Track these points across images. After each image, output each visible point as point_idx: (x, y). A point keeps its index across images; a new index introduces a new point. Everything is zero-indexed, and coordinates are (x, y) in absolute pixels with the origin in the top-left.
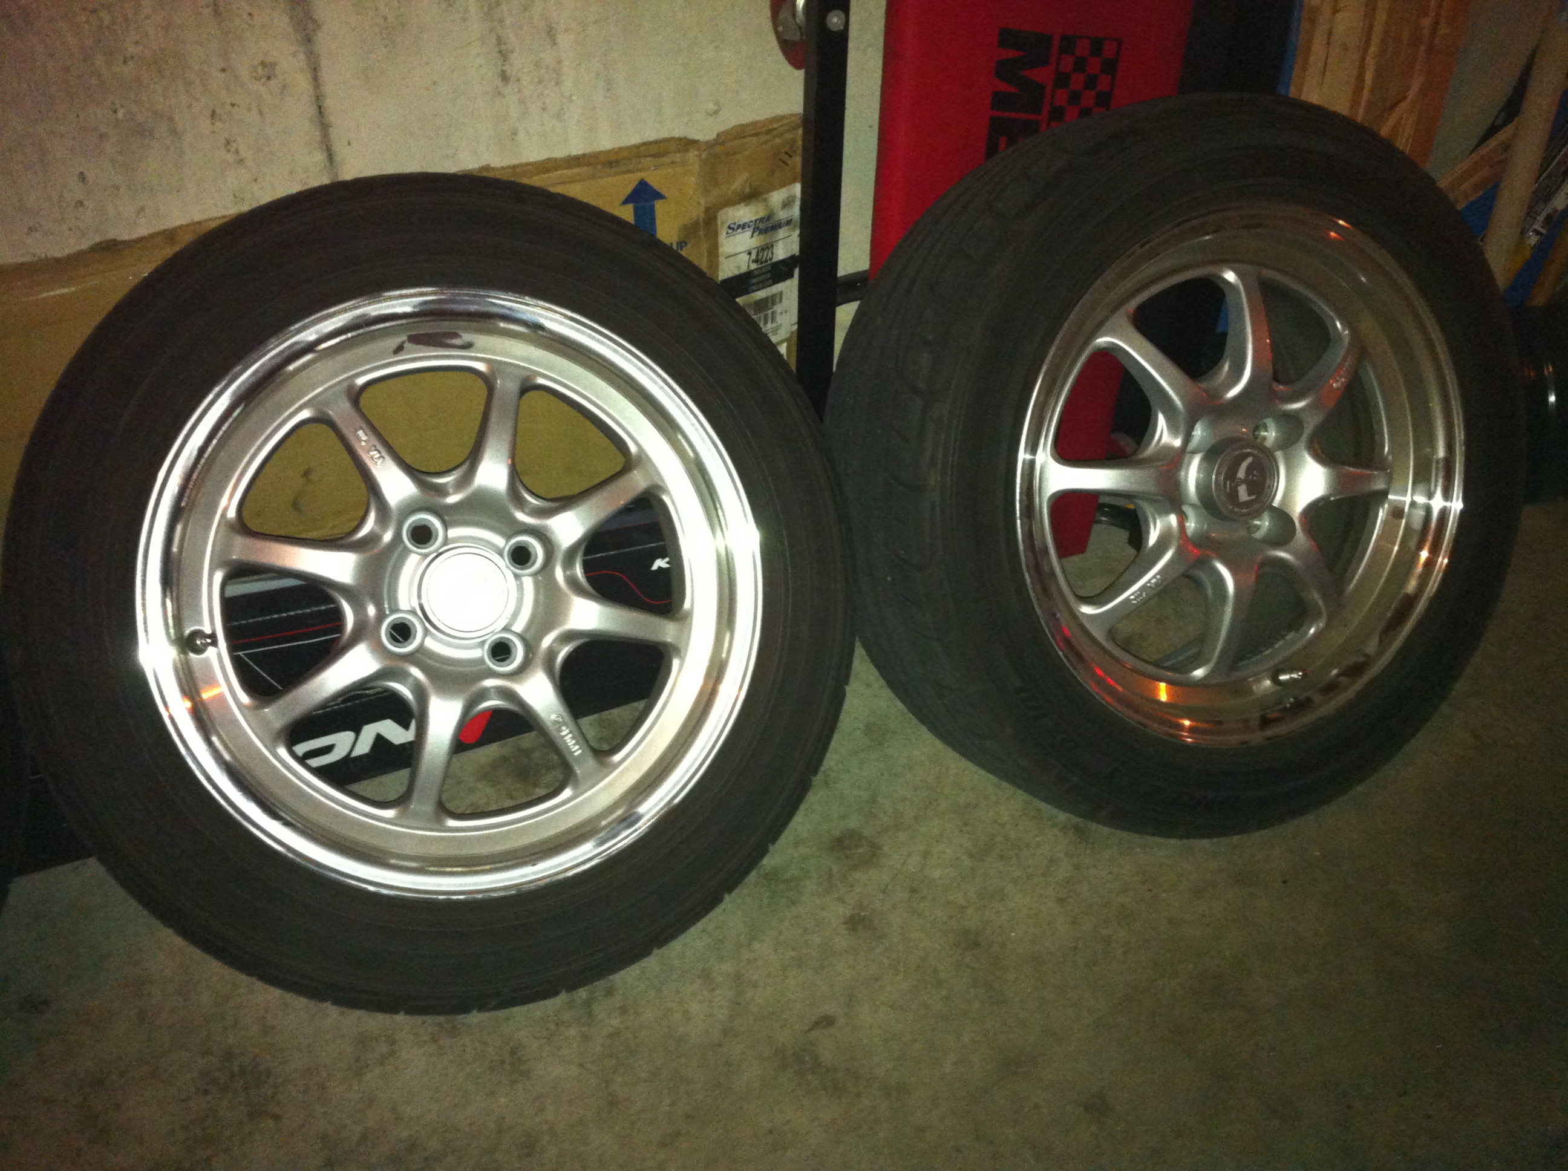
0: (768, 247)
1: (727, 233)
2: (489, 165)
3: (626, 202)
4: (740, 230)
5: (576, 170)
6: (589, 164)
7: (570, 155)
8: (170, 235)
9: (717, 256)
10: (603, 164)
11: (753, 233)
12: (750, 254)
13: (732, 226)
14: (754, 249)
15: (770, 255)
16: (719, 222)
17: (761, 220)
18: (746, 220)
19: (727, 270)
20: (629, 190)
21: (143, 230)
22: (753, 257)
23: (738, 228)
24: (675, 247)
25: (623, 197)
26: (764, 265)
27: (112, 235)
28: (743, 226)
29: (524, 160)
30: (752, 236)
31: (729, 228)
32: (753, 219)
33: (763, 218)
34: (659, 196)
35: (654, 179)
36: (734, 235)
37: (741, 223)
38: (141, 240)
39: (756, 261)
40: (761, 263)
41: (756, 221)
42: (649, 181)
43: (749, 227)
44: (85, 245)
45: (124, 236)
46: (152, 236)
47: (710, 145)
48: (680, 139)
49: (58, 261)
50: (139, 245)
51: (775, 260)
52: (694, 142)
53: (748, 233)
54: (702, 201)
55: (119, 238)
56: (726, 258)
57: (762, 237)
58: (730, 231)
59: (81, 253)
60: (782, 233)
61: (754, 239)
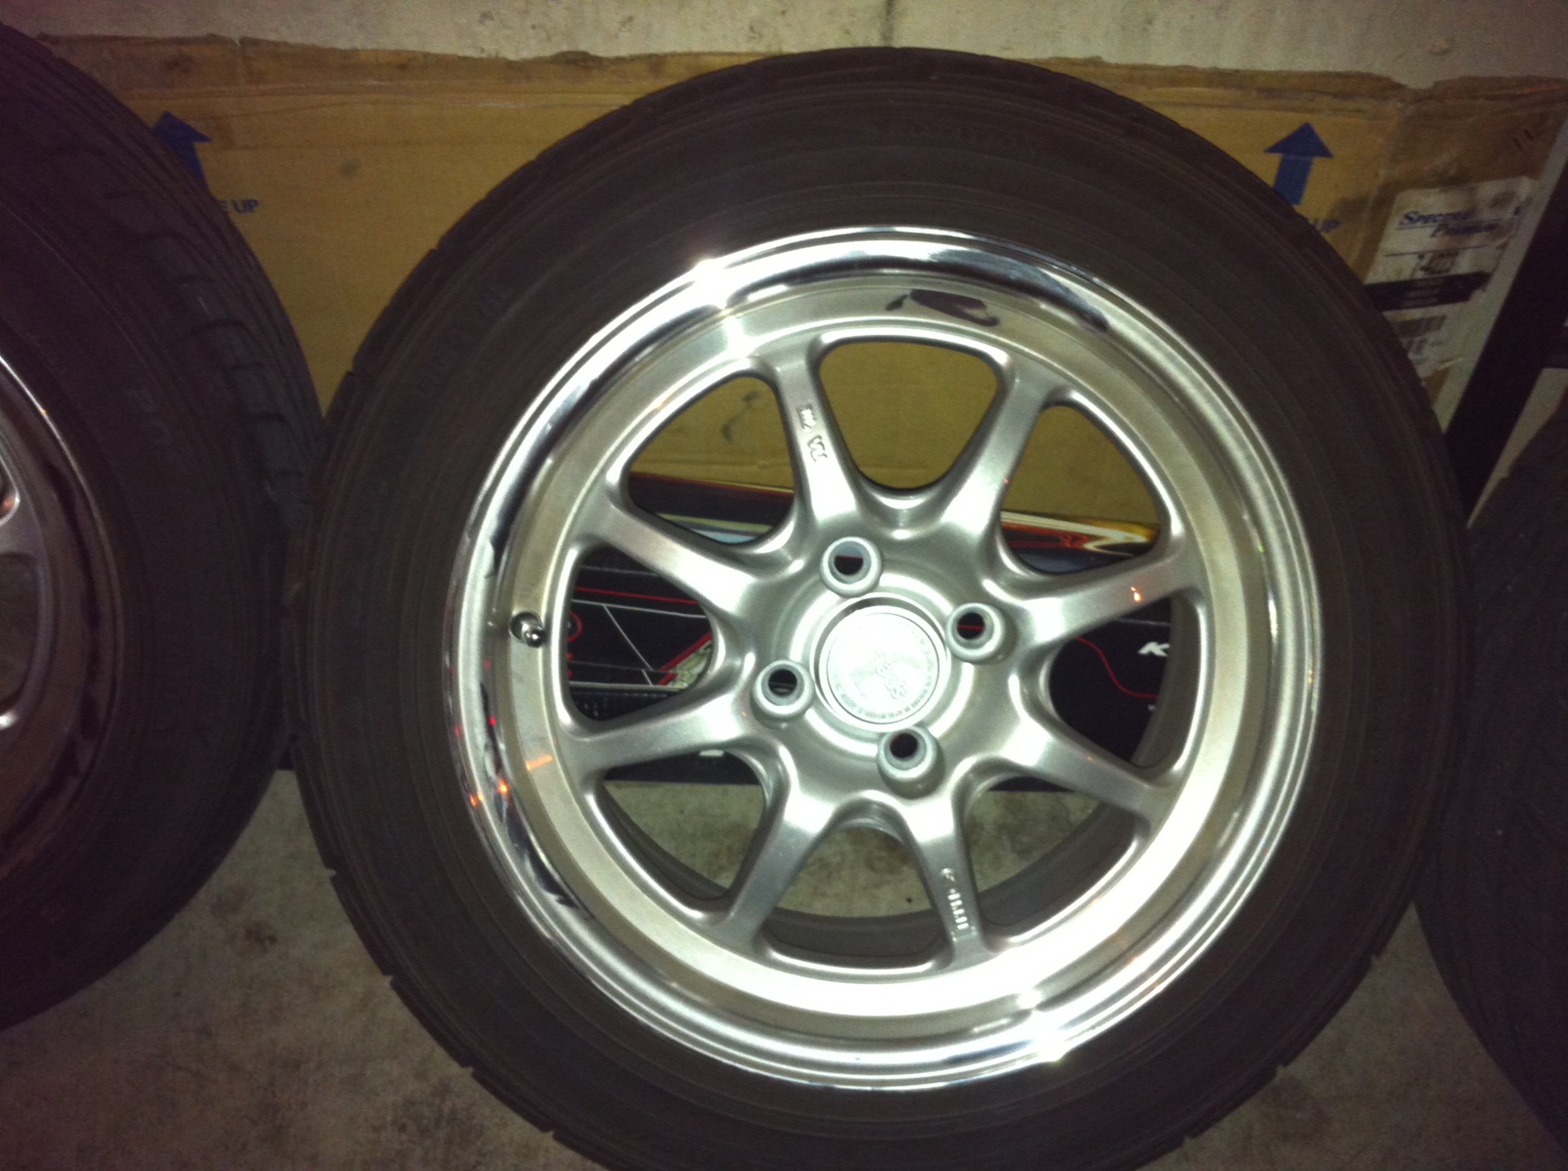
0: (1451, 254)
1: (1401, 223)
2: (1099, 58)
3: (1273, 149)
4: (1419, 224)
5: (1220, 92)
6: (1239, 86)
7: (1216, 68)
8: (655, 63)
9: (1375, 250)
10: (1260, 90)
11: (1438, 230)
12: (1421, 256)
13: (1412, 215)
14: (1429, 252)
15: (1448, 265)
16: (1395, 206)
17: (1455, 216)
18: (1435, 211)
19: (1381, 273)
20: (1283, 134)
21: (624, 47)
22: (1425, 262)
23: (1418, 220)
24: (1319, 227)
25: (1271, 143)
26: (1436, 276)
27: (584, 47)
28: (1426, 219)
29: (1150, 61)
30: (1433, 235)
31: (1407, 217)
32: (1445, 211)
33: (1459, 214)
34: (1324, 152)
35: (1325, 127)
36: (1410, 228)
37: (1426, 214)
38: (619, 60)
39: (1425, 269)
40: (1433, 272)
41: (1448, 215)
42: (1317, 129)
43: (1435, 221)
44: (549, 51)
45: (600, 49)
46: (633, 59)
47: (1420, 97)
48: (1378, 79)
49: (510, 65)
50: (613, 67)
51: (1453, 272)
52: (1399, 87)
53: (1429, 230)
54: (1382, 172)
55: (592, 53)
56: (1387, 256)
57: (1447, 238)
58: (1406, 221)
59: (539, 62)
60: (1476, 239)
61: (1434, 240)
